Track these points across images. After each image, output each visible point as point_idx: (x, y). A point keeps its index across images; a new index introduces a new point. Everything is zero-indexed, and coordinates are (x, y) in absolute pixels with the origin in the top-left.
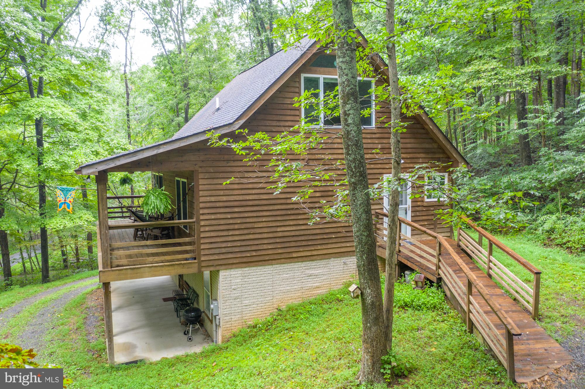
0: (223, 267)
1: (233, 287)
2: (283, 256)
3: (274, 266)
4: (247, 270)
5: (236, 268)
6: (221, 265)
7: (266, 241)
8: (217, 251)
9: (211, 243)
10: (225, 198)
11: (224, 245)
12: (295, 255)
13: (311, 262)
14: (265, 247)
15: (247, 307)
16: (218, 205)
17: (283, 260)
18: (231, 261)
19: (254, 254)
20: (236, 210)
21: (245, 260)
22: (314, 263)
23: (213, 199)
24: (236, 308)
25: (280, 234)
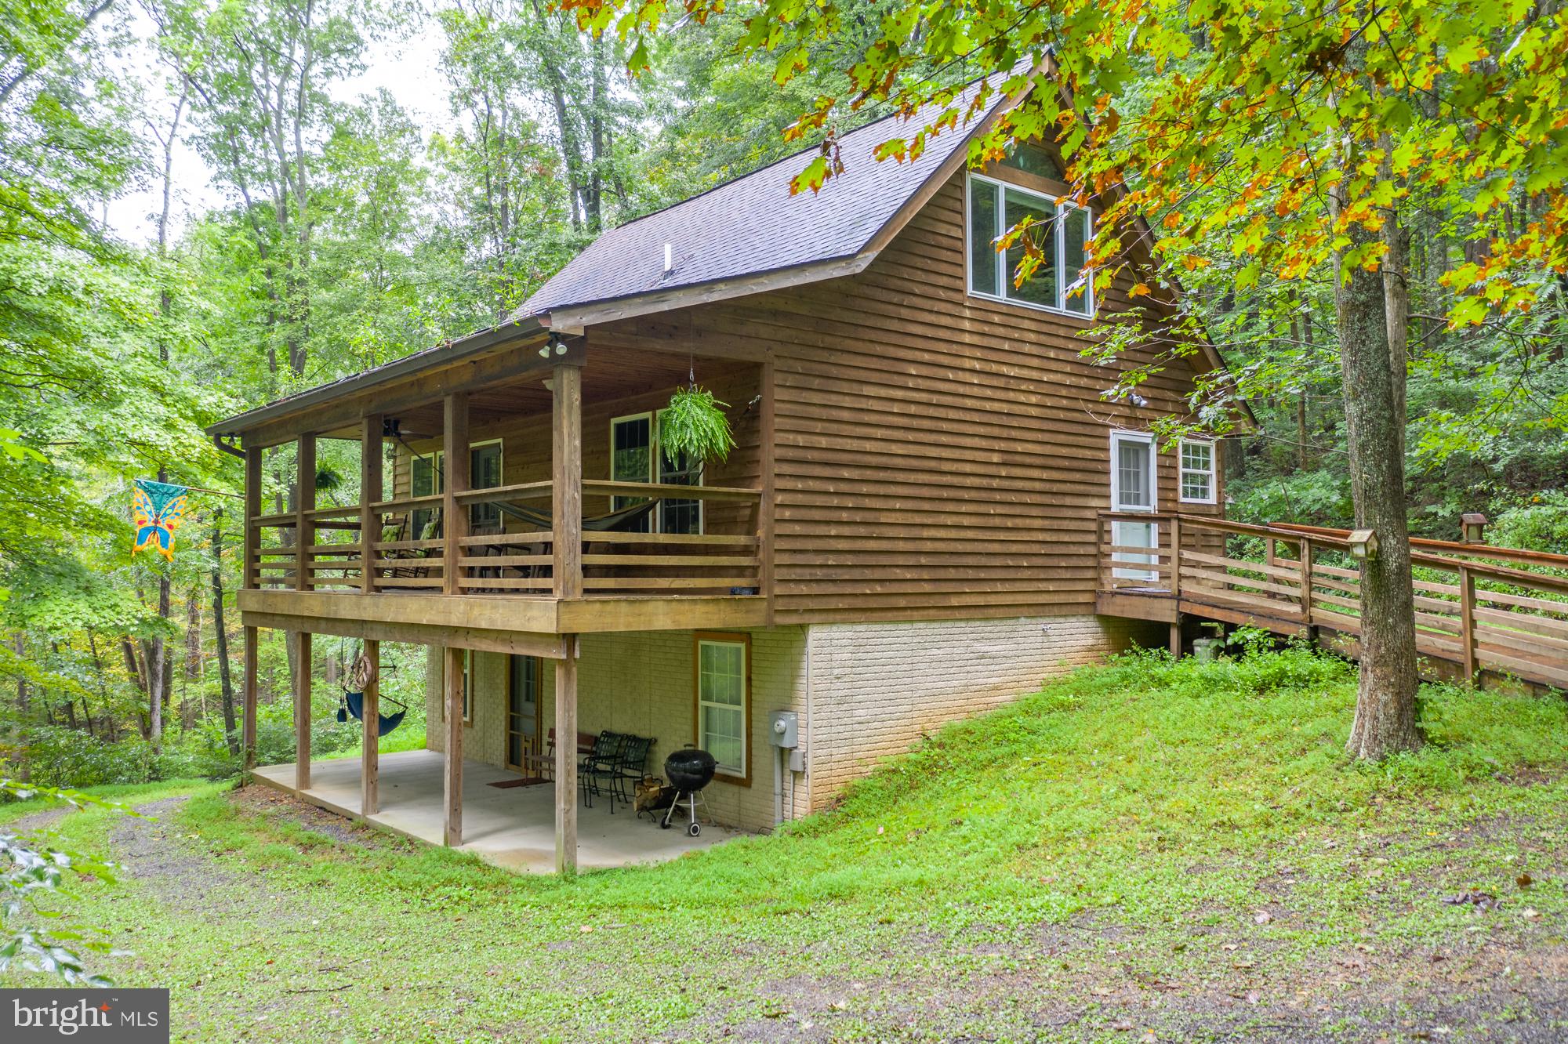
0: (817, 618)
1: (836, 671)
2: (932, 602)
3: (916, 625)
4: (864, 631)
5: (844, 622)
6: (812, 611)
7: (901, 560)
8: (806, 574)
9: (795, 551)
10: (824, 442)
11: (819, 560)
12: (954, 601)
13: (983, 623)
14: (899, 573)
15: (863, 727)
16: (810, 455)
17: (932, 612)
18: (833, 603)
19: (879, 589)
20: (846, 473)
21: (859, 603)
22: (987, 627)
23: (801, 440)
24: (841, 729)
25: (929, 546)
